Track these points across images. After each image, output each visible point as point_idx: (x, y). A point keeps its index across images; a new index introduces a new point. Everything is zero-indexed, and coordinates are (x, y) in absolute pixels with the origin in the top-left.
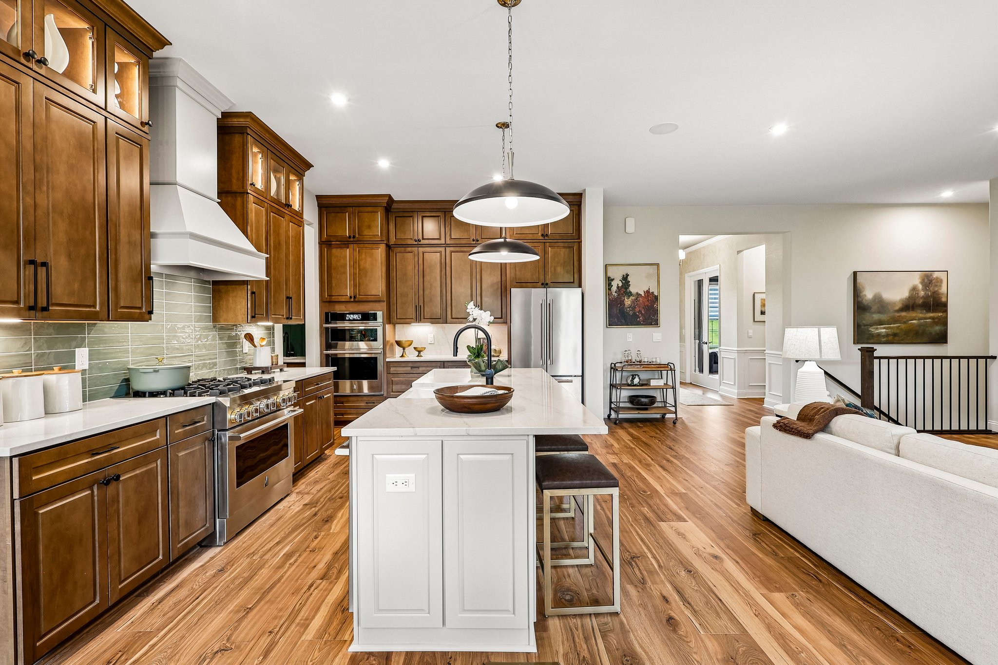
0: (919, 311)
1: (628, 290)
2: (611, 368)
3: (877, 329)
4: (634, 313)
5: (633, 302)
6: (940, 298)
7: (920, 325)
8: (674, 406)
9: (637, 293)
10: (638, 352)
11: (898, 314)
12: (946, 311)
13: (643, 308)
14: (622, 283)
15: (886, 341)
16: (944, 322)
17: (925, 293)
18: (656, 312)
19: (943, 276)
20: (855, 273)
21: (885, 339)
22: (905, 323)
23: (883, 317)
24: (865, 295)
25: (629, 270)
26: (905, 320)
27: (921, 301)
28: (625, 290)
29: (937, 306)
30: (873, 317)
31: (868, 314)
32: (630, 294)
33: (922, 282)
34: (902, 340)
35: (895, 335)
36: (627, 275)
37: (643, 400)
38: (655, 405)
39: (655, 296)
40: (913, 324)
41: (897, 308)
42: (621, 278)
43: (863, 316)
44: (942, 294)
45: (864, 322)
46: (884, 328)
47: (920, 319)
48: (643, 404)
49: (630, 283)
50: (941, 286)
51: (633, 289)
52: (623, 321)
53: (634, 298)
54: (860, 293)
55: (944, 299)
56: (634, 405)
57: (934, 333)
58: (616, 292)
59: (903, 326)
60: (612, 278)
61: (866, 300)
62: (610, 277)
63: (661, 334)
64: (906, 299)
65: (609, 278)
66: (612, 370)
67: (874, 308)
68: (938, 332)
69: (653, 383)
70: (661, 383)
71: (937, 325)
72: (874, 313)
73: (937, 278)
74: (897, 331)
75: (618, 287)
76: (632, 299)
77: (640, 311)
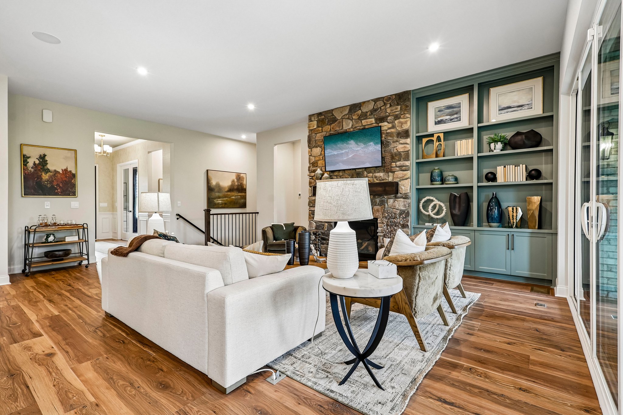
0: (235, 192)
1: (46, 167)
2: (26, 230)
3: (218, 200)
4: (52, 186)
5: (51, 177)
6: (243, 186)
7: (236, 199)
8: (86, 255)
9: (55, 171)
10: (54, 216)
11: (226, 193)
12: (246, 193)
13: (61, 182)
14: (40, 161)
15: (222, 207)
16: (245, 198)
17: (238, 184)
18: (74, 186)
19: (244, 176)
20: (207, 171)
21: (221, 206)
22: (230, 198)
23: (220, 195)
24: (212, 183)
25: (47, 152)
26: (229, 196)
27: (236, 187)
28: (42, 167)
29: (242, 190)
30: (216, 195)
31: (213, 193)
32: (48, 171)
33: (237, 178)
34: (229, 206)
35: (225, 204)
36: (45, 155)
37: (57, 253)
38: (71, 255)
39: (73, 174)
40: (233, 198)
41: (226, 190)
42: (38, 157)
43: (211, 193)
44: (244, 184)
45: (212, 197)
46: (221, 200)
47: (235, 196)
48: (58, 256)
49: (48, 162)
50: (244, 181)
51: (50, 167)
52: (40, 192)
53: (52, 174)
54: (210, 181)
55: (245, 187)
56: (48, 258)
57: (241, 203)
58: (32, 168)
59: (229, 199)
60: (28, 156)
61: (212, 185)
62: (26, 155)
63: (78, 203)
64: (230, 186)
65: (24, 156)
66: (27, 232)
67: (216, 190)
68: (243, 202)
69: (68, 239)
70: (76, 239)
71: (242, 199)
72: (216, 192)
73: (242, 177)
74: (226, 202)
75: (35, 164)
76: (50, 175)
77: (58, 185)
